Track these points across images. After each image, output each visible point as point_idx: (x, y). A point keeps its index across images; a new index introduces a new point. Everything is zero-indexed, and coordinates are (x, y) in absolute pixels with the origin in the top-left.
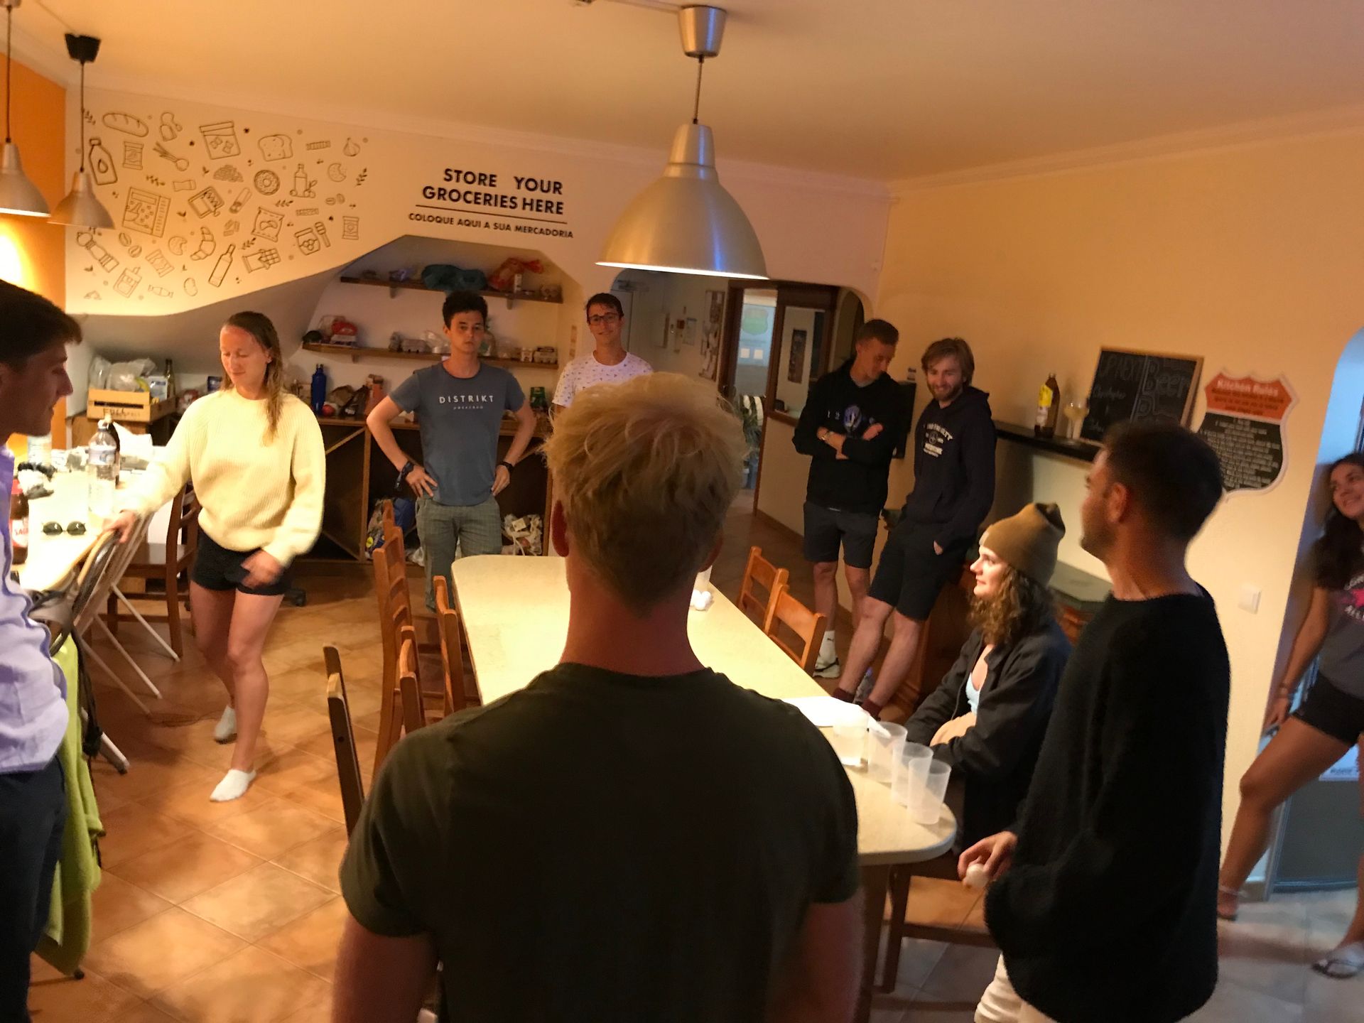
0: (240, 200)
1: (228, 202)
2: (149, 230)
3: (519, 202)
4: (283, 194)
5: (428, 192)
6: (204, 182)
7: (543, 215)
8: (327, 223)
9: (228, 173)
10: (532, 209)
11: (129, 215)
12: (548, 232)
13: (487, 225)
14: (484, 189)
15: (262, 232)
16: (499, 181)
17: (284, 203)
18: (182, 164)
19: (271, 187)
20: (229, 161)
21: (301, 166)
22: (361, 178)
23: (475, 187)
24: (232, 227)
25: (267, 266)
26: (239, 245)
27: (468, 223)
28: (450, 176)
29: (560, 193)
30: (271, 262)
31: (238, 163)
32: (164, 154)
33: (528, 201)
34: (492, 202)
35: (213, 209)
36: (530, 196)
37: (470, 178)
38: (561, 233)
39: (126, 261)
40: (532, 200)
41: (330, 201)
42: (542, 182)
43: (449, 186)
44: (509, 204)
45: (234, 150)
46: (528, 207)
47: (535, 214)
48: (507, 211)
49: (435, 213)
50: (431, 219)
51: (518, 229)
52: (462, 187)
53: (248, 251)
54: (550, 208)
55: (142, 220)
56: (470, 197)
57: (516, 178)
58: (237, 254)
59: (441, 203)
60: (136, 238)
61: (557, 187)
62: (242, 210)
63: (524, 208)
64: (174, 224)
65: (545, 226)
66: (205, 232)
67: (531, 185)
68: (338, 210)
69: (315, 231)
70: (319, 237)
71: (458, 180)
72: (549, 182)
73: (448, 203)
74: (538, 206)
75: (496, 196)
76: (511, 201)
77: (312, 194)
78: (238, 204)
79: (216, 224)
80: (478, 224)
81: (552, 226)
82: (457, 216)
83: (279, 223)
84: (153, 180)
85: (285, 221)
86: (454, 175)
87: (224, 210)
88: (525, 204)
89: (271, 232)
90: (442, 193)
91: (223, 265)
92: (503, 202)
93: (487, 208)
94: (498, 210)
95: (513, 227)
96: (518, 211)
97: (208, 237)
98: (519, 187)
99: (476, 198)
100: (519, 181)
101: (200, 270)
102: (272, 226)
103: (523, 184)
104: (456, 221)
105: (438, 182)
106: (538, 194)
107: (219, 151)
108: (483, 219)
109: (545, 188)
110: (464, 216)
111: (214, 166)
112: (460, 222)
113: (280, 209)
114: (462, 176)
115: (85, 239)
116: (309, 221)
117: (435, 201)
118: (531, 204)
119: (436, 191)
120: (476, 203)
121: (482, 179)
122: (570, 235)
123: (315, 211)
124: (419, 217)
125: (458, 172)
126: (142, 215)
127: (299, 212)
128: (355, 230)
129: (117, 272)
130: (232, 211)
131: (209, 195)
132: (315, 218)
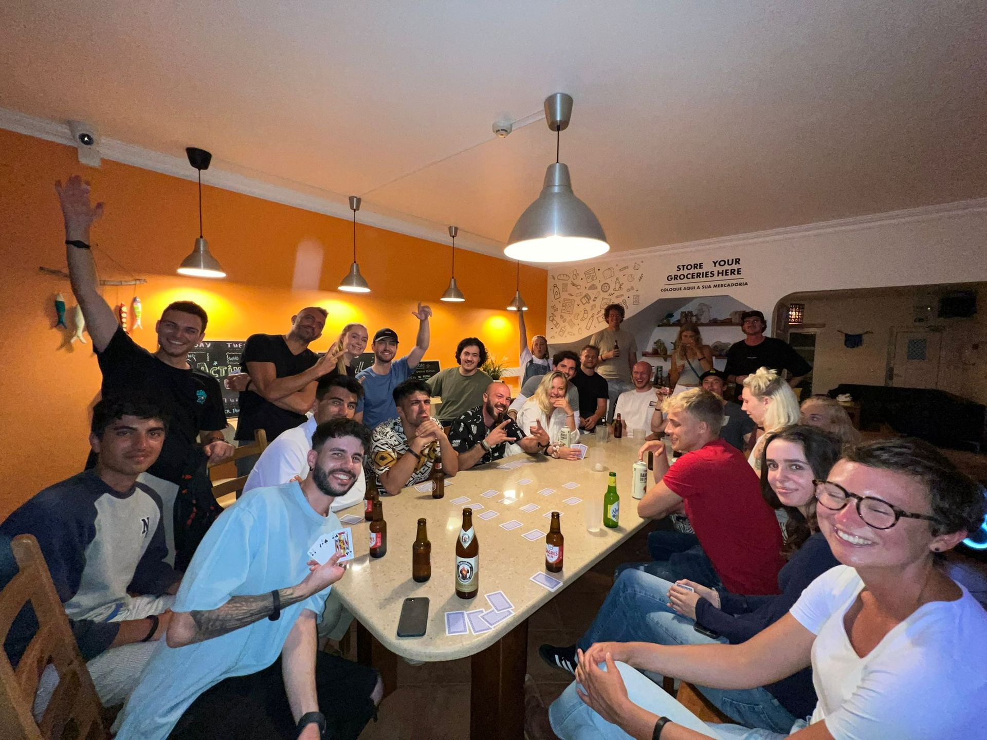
0: (597, 296)
1: (593, 298)
2: (569, 313)
3: (716, 273)
4: (611, 291)
5: (669, 278)
6: (585, 292)
7: (730, 277)
8: (627, 299)
9: (593, 287)
10: (722, 275)
11: (564, 308)
12: (733, 285)
13: (698, 288)
14: (696, 271)
16: (704, 266)
17: (611, 295)
18: (578, 287)
19: (606, 289)
20: (594, 282)
21: (617, 279)
22: (641, 278)
23: (692, 271)
24: (593, 307)
26: (596, 313)
27: (689, 288)
28: (680, 269)
29: (739, 264)
31: (596, 282)
32: (573, 285)
33: (720, 271)
34: (701, 276)
35: (588, 301)
36: (721, 269)
37: (689, 267)
38: (740, 284)
39: (562, 324)
40: (723, 271)
41: (628, 290)
42: (728, 260)
43: (679, 273)
44: (710, 275)
45: (595, 278)
46: (720, 275)
47: (725, 277)
48: (709, 279)
49: (673, 287)
50: (671, 290)
51: (715, 286)
52: (686, 272)
54: (733, 273)
56: (690, 276)
57: (714, 262)
58: (595, 317)
59: (676, 282)
60: (566, 316)
61: (737, 261)
62: (597, 300)
63: (718, 276)
64: (577, 310)
65: (730, 282)
66: (585, 310)
67: (722, 263)
68: (631, 294)
71: (683, 270)
72: (733, 260)
73: (679, 281)
74: (726, 272)
75: (703, 273)
76: (711, 273)
77: (621, 289)
78: (595, 298)
79: (588, 307)
80: (694, 288)
81: (734, 282)
82: (683, 286)
84: (571, 295)
86: (681, 267)
87: (591, 301)
88: (719, 273)
90: (676, 277)
91: (591, 321)
92: (706, 274)
93: (698, 280)
94: (705, 279)
95: (712, 286)
96: (715, 278)
97: (586, 312)
98: (715, 266)
99: (693, 276)
100: (715, 263)
101: (583, 324)
103: (717, 264)
104: (682, 289)
105: (674, 272)
106: (727, 267)
107: (589, 280)
108: (696, 285)
109: (730, 263)
110: (686, 286)
111: (588, 286)
112: (685, 289)
113: (610, 297)
114: (685, 267)
115: (551, 319)
117: (673, 281)
118: (722, 273)
119: (673, 277)
120: (692, 278)
121: (695, 266)
122: (746, 284)
123: (622, 295)
124: (666, 290)
125: (683, 266)
126: (567, 308)
127: (617, 297)
128: (638, 300)
129: (559, 328)
130: (594, 301)
131: (586, 296)
132: (623, 298)
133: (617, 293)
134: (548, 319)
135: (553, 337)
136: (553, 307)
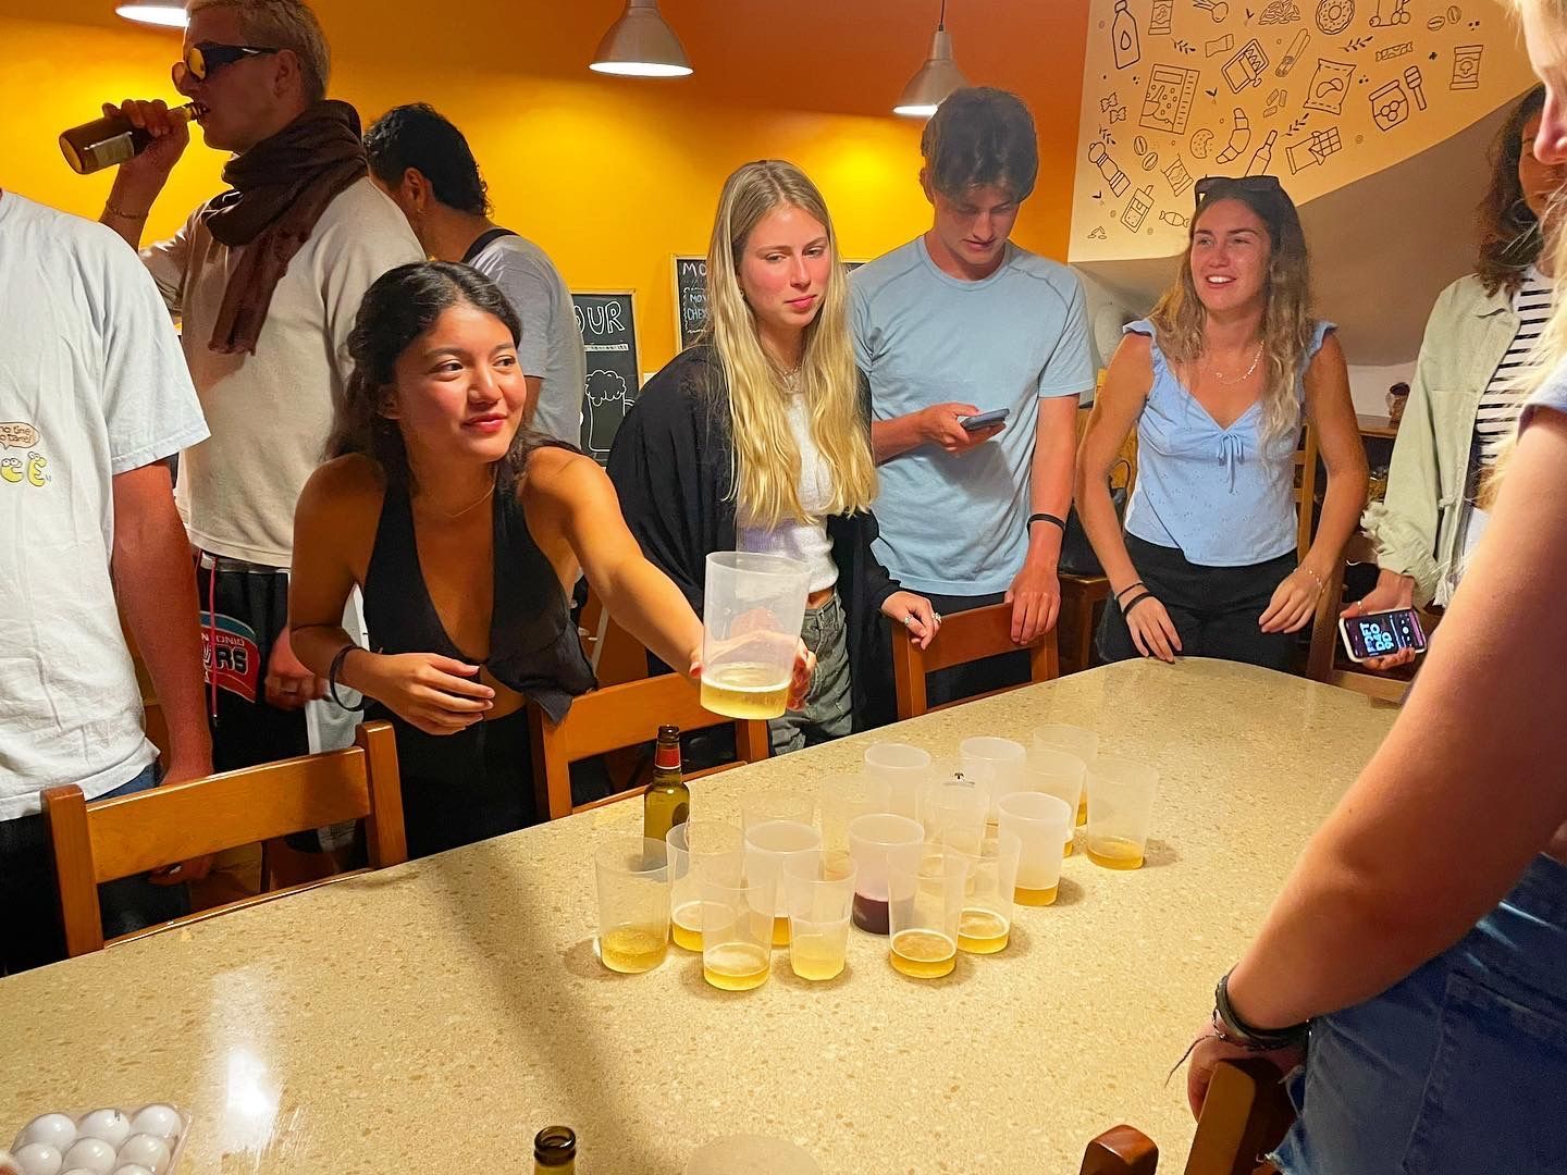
0: (1292, 54)
1: (1276, 60)
2: (1168, 127)
4: (1358, 29)
6: (1245, 35)
8: (1426, 66)
9: (1281, 11)
11: (1150, 108)
15: (1319, 101)
17: (1357, 44)
18: (1219, 12)
19: (1339, 20)
24: (1279, 97)
25: (1321, 159)
26: (1283, 129)
30: (1326, 152)
35: (1252, 76)
39: (1139, 179)
41: (1434, 25)
53: (1296, 137)
55: (1163, 112)
58: (1281, 143)
60: (1153, 140)
62: (1294, 69)
66: (1239, 114)
68: (1448, 38)
69: (1403, 86)
70: (1408, 94)
77: (1405, 18)
78: (1289, 60)
79: (1255, 99)
83: (1345, 81)
84: (1182, 47)
85: (1356, 77)
87: (1268, 74)
89: (1332, 99)
97: (1241, 123)
102: (1336, 89)
113: (1352, 55)
115: (1097, 154)
116: (1395, 69)
123: (1408, 48)
126: (1163, 107)
127: (1381, 55)
128: (1473, 71)
129: (1126, 198)
130: (1279, 72)
131: (1250, 54)
132: (1406, 61)
133: (1386, 38)
134: (1082, 150)
135: (1098, 233)
136: (1109, 104)
